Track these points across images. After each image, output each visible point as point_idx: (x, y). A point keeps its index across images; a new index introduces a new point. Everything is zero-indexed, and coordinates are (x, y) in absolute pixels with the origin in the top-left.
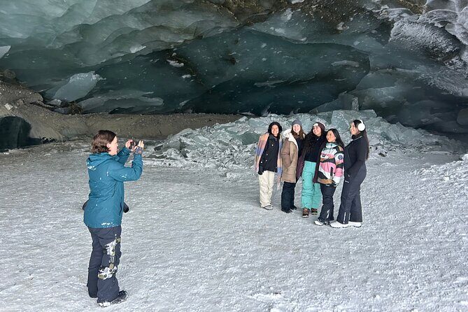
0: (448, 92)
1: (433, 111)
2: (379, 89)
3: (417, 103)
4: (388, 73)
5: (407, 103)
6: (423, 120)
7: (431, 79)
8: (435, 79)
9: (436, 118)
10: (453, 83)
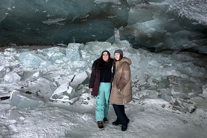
0: (197, 22)
1: (190, 39)
2: (143, 23)
3: (177, 33)
4: (143, 7)
5: (168, 33)
6: (184, 46)
7: (178, 10)
8: (183, 9)
9: (194, 44)
10: (199, 12)
